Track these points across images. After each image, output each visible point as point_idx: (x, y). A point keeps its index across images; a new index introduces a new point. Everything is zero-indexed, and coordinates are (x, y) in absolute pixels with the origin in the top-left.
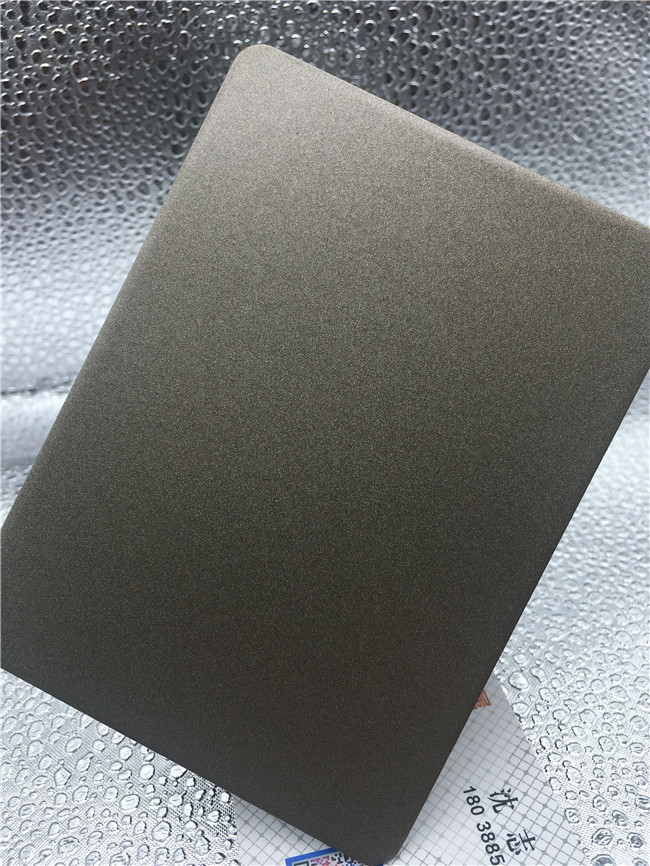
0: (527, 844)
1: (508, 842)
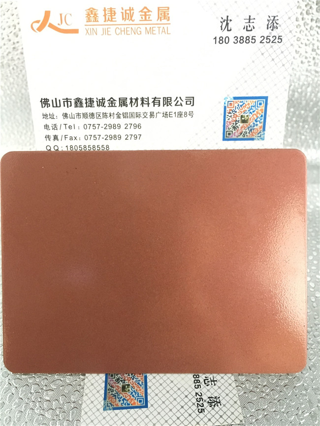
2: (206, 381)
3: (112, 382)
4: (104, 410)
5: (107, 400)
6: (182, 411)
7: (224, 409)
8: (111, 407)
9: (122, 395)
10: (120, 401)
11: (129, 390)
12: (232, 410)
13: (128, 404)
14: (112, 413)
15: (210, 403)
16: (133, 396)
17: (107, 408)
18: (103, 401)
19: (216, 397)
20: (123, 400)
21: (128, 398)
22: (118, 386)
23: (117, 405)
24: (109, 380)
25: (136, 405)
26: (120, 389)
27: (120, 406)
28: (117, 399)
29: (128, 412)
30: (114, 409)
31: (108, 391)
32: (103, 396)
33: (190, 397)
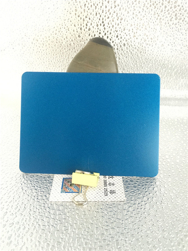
0: (113, 185)
1: (109, 184)
2: (110, 184)
3: (65, 183)
4: (61, 193)
5: (63, 189)
6: (97, 195)
7: (117, 195)
8: (64, 192)
9: (70, 187)
10: (69, 190)
11: (73, 186)
12: (121, 195)
13: (72, 191)
14: (65, 194)
15: (111, 193)
16: (75, 188)
17: (63, 192)
18: (61, 189)
19: (113, 190)
20: (70, 189)
21: (73, 189)
22: (68, 184)
23: (67, 191)
24: (64, 182)
25: (76, 191)
26: (69, 185)
27: (69, 191)
28: (68, 189)
29: (72, 194)
30: (66, 193)
31: (63, 186)
32: (61, 188)
33: (101, 190)
